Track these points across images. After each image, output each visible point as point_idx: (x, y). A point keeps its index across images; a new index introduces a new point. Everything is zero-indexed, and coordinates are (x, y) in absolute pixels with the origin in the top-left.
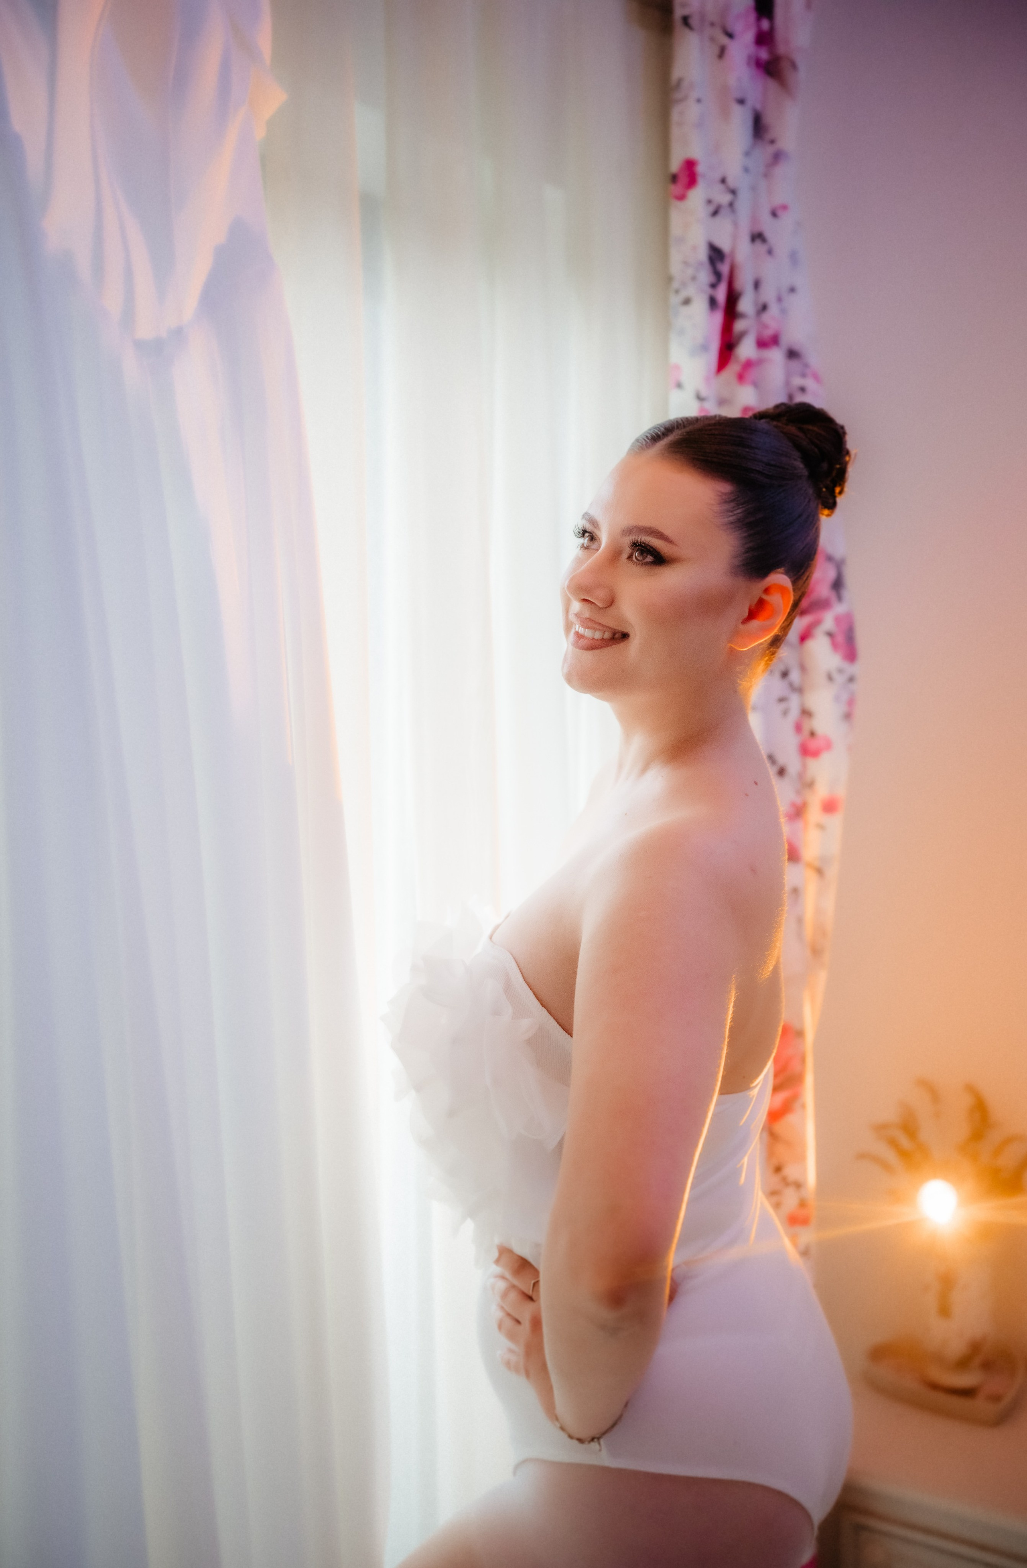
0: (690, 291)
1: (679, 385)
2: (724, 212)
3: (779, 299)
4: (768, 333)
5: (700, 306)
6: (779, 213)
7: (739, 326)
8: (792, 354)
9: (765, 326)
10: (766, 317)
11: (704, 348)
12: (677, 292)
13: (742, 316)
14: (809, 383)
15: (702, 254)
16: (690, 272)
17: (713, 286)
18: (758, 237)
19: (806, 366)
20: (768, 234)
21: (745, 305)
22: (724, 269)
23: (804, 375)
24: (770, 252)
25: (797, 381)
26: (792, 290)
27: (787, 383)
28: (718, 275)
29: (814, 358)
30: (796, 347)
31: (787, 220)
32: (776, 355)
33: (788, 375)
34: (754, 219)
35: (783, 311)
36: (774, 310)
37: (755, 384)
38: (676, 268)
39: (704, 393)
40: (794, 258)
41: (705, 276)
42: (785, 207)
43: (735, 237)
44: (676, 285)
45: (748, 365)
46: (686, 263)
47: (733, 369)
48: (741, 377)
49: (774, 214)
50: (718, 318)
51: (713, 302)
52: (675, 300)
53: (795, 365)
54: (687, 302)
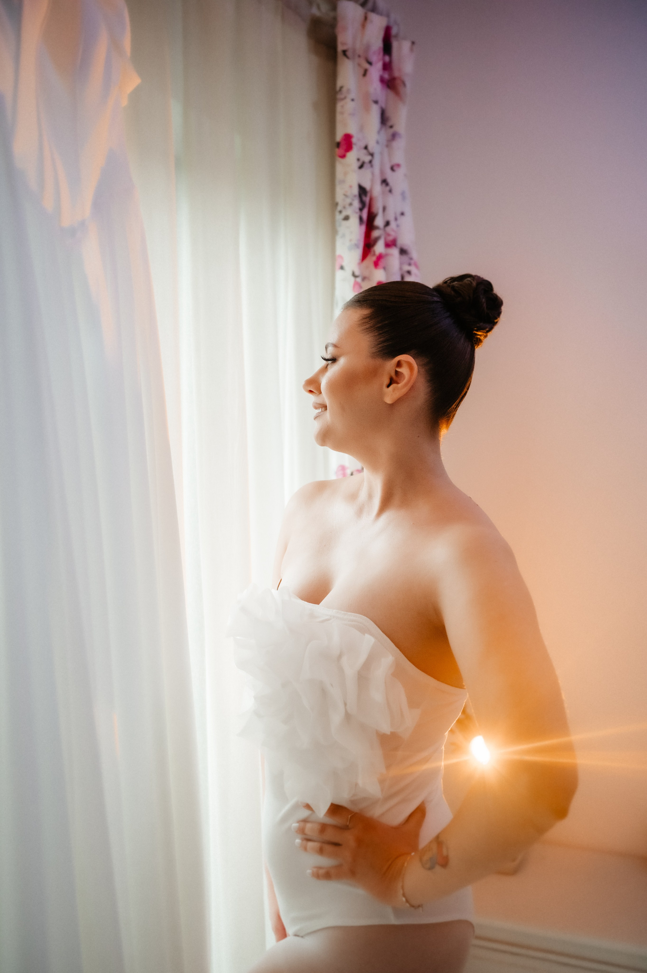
0: (348, 212)
1: (342, 268)
2: (367, 166)
3: (396, 219)
4: (390, 238)
5: (354, 221)
6: (395, 168)
7: (375, 234)
8: (403, 252)
9: (389, 235)
10: (388, 229)
11: (357, 246)
12: (340, 212)
13: (377, 228)
14: (413, 269)
15: (356, 191)
16: (348, 201)
17: (361, 210)
18: (385, 182)
19: (411, 259)
20: (389, 180)
21: (379, 221)
22: (367, 200)
23: (410, 264)
24: (390, 191)
25: (406, 268)
26: (402, 214)
27: (401, 269)
28: (362, 202)
29: (414, 254)
30: (405, 248)
31: (400, 172)
32: (395, 252)
33: (401, 264)
34: (382, 172)
35: (398, 226)
36: (393, 225)
37: (384, 268)
38: (339, 198)
39: (357, 273)
40: (403, 194)
41: (356, 204)
42: (398, 165)
43: (372, 181)
44: (339, 208)
45: (380, 257)
46: (346, 195)
47: (371, 259)
48: (376, 264)
49: (392, 169)
50: (363, 228)
51: (361, 219)
52: (339, 217)
53: (405, 258)
54: (346, 218)
